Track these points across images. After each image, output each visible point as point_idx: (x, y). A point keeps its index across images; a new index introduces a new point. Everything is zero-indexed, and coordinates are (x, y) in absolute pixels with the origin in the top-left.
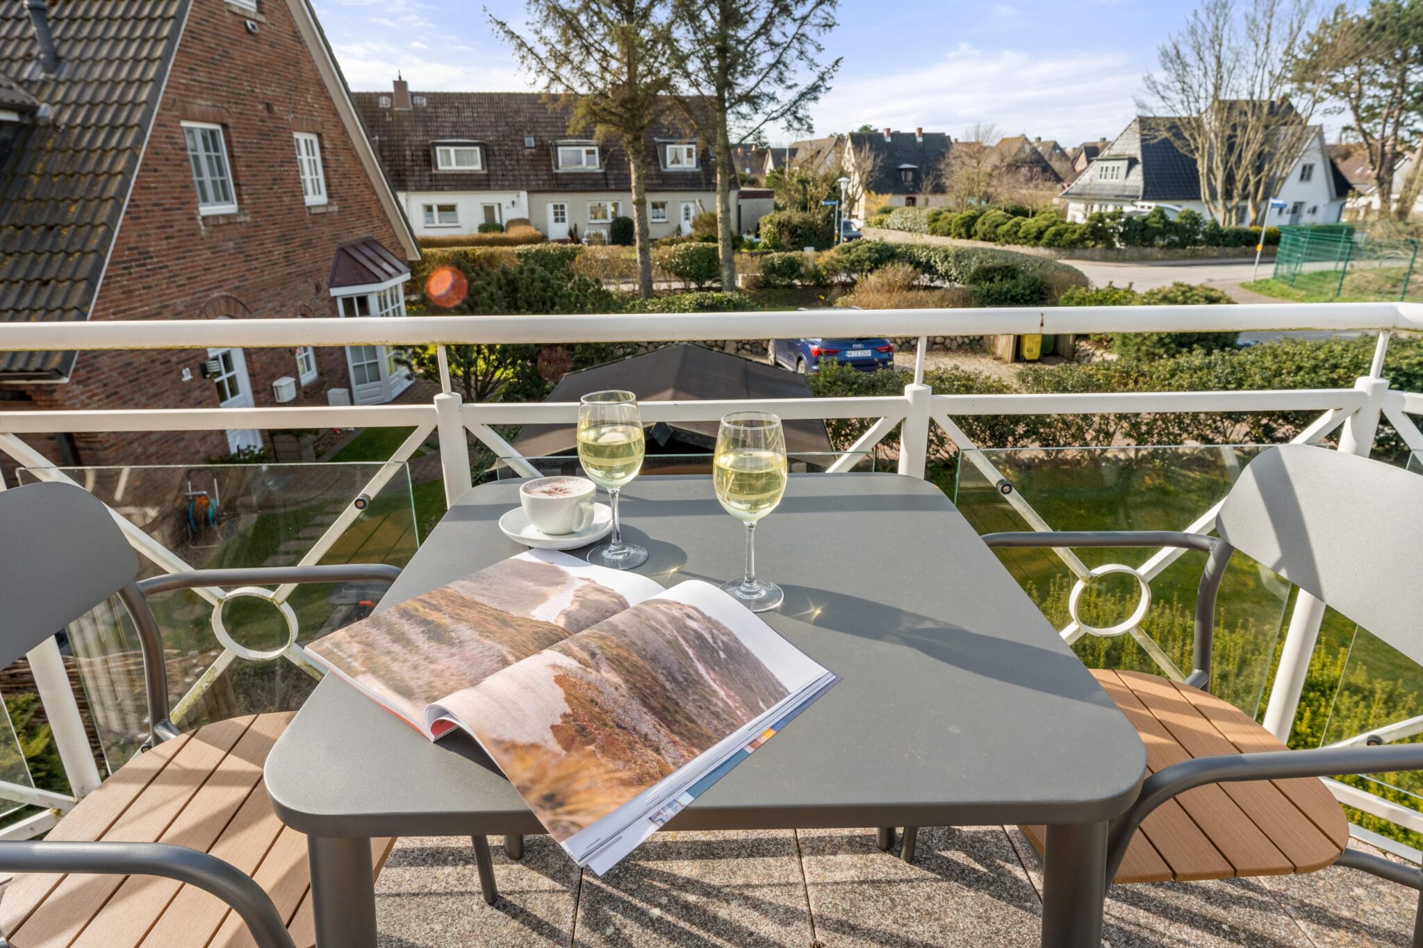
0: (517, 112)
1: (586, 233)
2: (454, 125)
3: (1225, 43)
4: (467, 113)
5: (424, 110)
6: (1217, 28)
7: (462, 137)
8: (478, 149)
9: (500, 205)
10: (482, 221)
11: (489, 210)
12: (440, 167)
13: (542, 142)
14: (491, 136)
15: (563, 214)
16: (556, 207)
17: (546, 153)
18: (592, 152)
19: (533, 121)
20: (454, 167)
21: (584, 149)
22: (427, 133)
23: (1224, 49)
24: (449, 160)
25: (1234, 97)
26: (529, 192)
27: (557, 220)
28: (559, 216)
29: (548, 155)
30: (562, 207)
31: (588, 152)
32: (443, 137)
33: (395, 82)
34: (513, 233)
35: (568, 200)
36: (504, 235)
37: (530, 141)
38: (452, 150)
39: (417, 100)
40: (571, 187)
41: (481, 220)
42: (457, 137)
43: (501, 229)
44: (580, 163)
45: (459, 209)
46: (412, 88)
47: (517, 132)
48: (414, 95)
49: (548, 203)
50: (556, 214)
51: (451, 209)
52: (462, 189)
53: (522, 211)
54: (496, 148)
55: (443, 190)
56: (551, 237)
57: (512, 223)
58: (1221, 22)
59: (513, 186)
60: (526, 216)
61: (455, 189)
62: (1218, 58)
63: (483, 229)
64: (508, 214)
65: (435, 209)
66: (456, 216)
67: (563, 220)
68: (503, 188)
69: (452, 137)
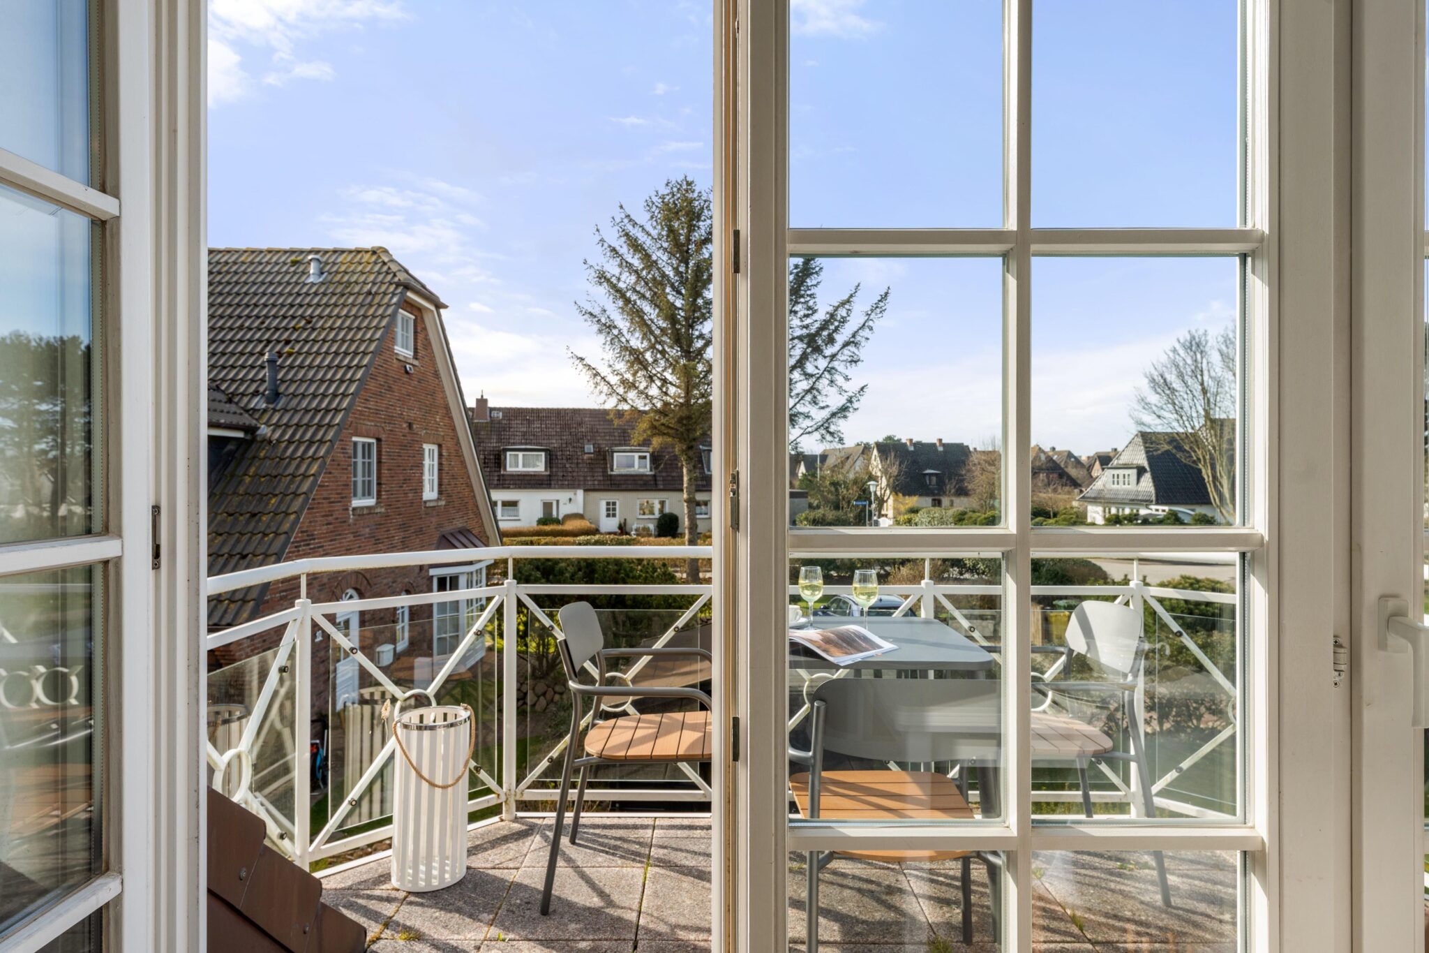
0: (580, 424)
1: (635, 527)
2: (524, 434)
3: (1206, 373)
4: (537, 425)
5: (499, 422)
6: (1196, 361)
7: (531, 444)
8: (543, 454)
9: (558, 501)
10: (541, 515)
11: (547, 506)
12: (508, 469)
13: (600, 448)
14: (555, 443)
15: (614, 509)
16: (608, 504)
17: (603, 458)
18: (645, 458)
19: (593, 432)
20: (521, 469)
21: (636, 455)
22: (500, 440)
23: (1206, 378)
24: (517, 463)
25: (1223, 416)
26: (586, 490)
27: (608, 516)
28: (611, 512)
29: (605, 459)
30: (614, 504)
31: (640, 457)
32: (514, 444)
33: (477, 400)
34: (570, 526)
35: (619, 498)
36: (560, 527)
37: (589, 448)
38: (520, 454)
39: (495, 414)
40: (623, 487)
41: (539, 514)
42: (526, 444)
43: (557, 522)
44: (633, 466)
45: (521, 506)
46: (491, 404)
47: (579, 440)
48: (492, 409)
49: (601, 501)
50: (608, 510)
51: (514, 504)
52: (525, 488)
53: (577, 507)
54: (559, 453)
55: (508, 488)
56: (603, 529)
57: (569, 517)
58: (1199, 356)
59: (572, 485)
60: (581, 511)
61: (520, 488)
62: (1202, 384)
63: (542, 522)
64: (565, 510)
65: (499, 504)
66: (518, 511)
67: (614, 515)
68: (562, 487)
69: (521, 444)
